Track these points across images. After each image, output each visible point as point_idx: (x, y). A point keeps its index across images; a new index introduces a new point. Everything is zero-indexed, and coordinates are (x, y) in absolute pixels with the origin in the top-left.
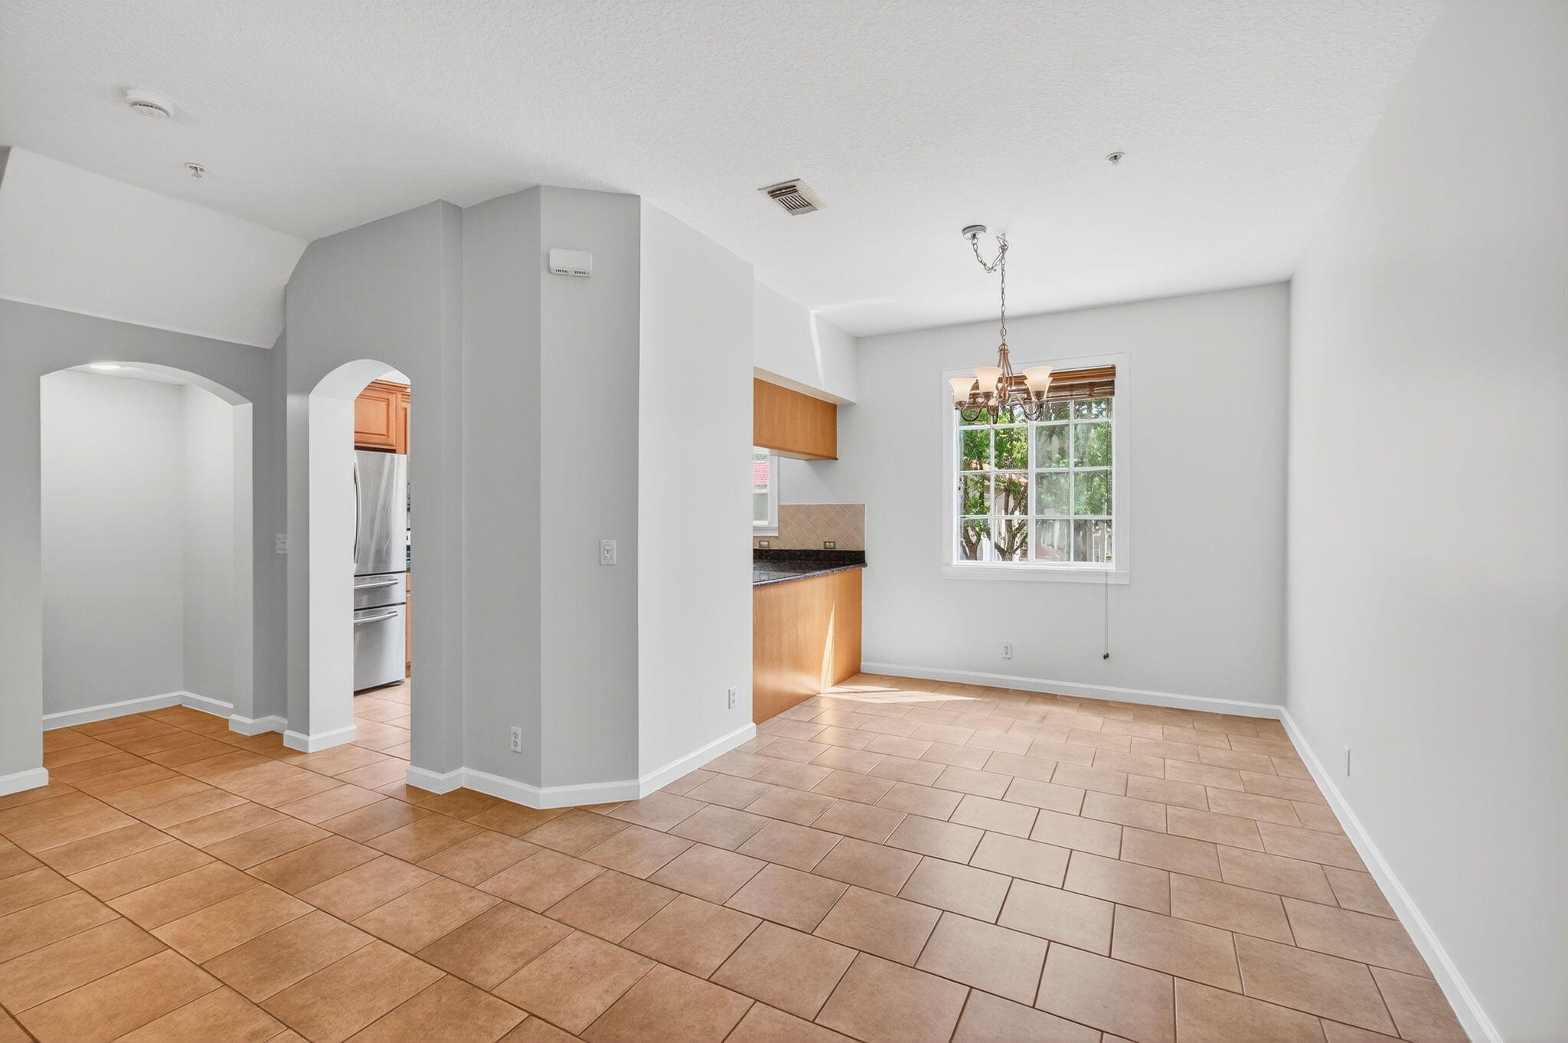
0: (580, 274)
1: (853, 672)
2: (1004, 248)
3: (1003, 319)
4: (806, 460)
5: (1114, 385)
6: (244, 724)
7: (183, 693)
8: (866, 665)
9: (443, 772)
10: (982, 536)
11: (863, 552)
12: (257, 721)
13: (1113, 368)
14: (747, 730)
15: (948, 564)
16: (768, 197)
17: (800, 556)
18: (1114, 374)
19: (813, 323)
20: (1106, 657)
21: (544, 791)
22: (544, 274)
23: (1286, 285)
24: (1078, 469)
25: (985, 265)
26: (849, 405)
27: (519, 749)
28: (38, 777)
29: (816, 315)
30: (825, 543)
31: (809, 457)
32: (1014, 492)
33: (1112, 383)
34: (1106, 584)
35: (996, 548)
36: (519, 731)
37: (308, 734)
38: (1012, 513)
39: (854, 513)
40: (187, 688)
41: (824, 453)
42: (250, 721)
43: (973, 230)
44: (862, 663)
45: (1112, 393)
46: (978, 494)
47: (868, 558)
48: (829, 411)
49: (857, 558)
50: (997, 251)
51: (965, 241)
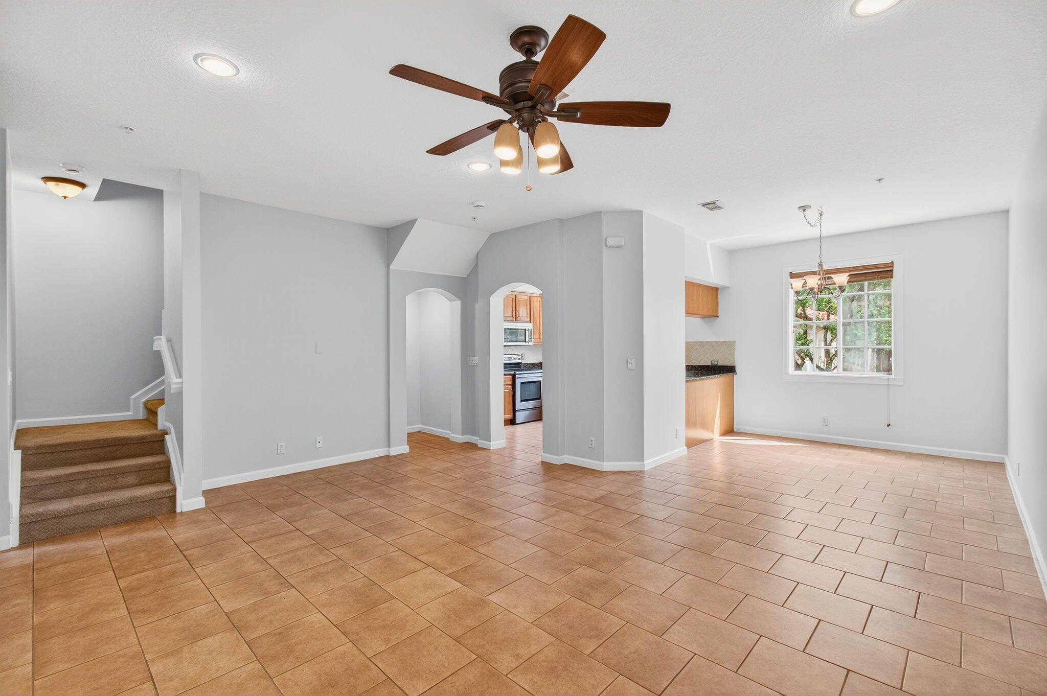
0: (619, 247)
1: (729, 431)
2: (821, 215)
3: (821, 237)
4: (701, 318)
5: (893, 272)
6: (458, 437)
7: (420, 426)
8: (736, 427)
9: (558, 455)
10: (805, 360)
11: (734, 367)
12: (463, 436)
13: (892, 263)
14: (683, 450)
15: (787, 373)
16: (702, 207)
17: (698, 368)
18: (893, 267)
19: (708, 247)
20: (888, 425)
21: (605, 463)
22: (604, 247)
23: (1007, 211)
24: (870, 320)
25: (810, 224)
26: (725, 288)
27: (593, 446)
28: (404, 449)
29: (710, 243)
30: (712, 361)
31: (701, 316)
32: (829, 329)
33: (892, 271)
34: (888, 385)
35: (817, 367)
36: (593, 439)
37: (490, 441)
38: (830, 344)
39: (730, 346)
40: (421, 424)
41: (712, 314)
42: (460, 437)
43: (804, 208)
44: (735, 426)
45: (892, 277)
46: (802, 332)
47: (737, 369)
48: (715, 291)
49: (730, 370)
50: (818, 215)
51: (801, 213)
